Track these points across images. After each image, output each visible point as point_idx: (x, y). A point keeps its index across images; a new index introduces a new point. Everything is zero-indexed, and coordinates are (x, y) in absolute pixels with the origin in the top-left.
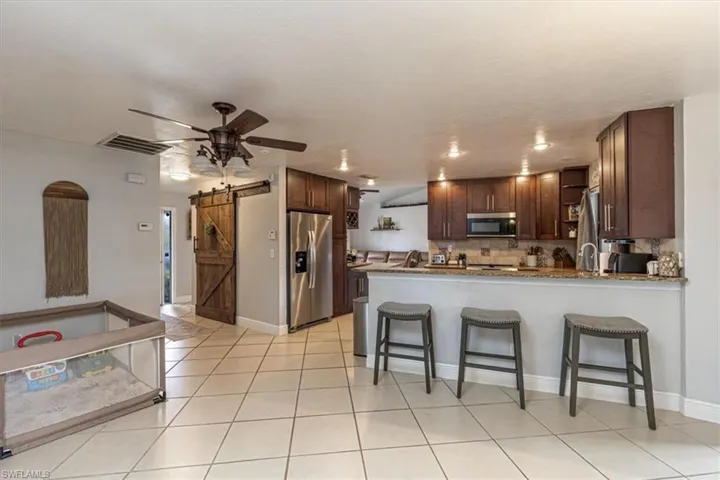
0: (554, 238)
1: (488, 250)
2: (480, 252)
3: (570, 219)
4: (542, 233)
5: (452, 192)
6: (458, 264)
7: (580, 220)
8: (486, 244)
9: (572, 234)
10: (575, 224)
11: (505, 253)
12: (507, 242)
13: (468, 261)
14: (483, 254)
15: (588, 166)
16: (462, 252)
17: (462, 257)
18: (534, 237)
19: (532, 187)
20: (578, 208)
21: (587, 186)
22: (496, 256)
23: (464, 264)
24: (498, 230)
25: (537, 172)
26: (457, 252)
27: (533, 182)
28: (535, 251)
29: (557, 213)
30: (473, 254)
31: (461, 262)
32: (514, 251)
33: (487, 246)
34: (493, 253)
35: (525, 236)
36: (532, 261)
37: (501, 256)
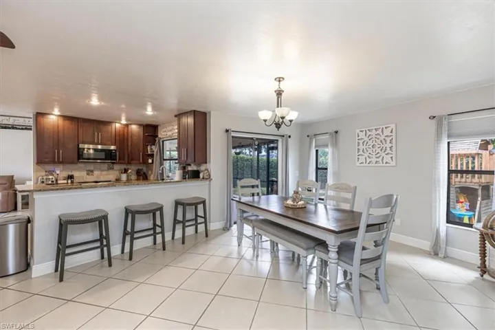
0: (140, 163)
1: (92, 171)
2: (85, 173)
3: (149, 153)
4: (132, 160)
5: (64, 125)
6: (67, 183)
7: (155, 153)
8: (91, 167)
9: (150, 161)
10: (152, 156)
11: (104, 173)
12: (106, 165)
13: (76, 180)
14: (88, 174)
15: (157, 126)
16: (70, 174)
17: (71, 177)
18: (127, 162)
19: (126, 131)
20: (153, 147)
21: (157, 136)
22: (97, 175)
23: (72, 182)
24: (104, 157)
25: (129, 123)
26: (65, 174)
27: (126, 128)
28: (126, 171)
29: (141, 148)
30: (80, 174)
31: (69, 181)
32: (111, 172)
33: (92, 168)
34: (96, 173)
35: (121, 161)
36: (124, 177)
37: (101, 174)
